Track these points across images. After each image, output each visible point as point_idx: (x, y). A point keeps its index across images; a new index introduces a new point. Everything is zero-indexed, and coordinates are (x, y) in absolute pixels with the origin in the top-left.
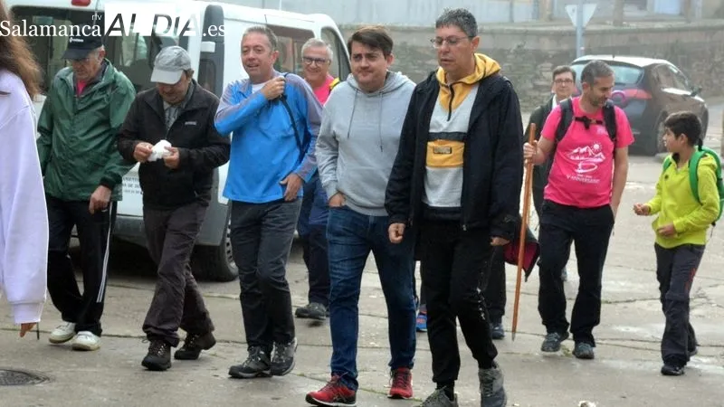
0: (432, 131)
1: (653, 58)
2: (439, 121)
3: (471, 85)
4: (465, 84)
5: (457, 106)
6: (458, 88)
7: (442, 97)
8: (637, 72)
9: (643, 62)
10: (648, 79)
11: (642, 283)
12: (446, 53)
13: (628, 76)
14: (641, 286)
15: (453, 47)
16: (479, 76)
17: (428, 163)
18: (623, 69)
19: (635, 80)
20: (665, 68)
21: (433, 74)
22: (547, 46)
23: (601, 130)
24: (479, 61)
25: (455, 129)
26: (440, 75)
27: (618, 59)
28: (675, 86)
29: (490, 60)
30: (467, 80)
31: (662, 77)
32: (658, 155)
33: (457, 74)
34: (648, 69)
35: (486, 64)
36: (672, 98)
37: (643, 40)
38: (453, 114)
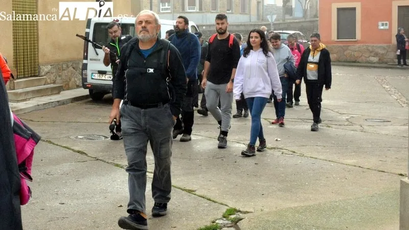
0: (308, 61)
1: (295, 31)
2: (310, 58)
3: (319, 51)
4: (317, 50)
5: (315, 55)
6: (316, 52)
7: (311, 53)
9: (291, 32)
16: (321, 49)
17: (307, 68)
20: (299, 34)
21: (309, 47)
23: (297, 51)
25: (315, 61)
26: (311, 47)
27: (284, 32)
28: (302, 39)
29: (323, 45)
33: (315, 48)
35: (322, 46)
37: (292, 25)
38: (314, 57)
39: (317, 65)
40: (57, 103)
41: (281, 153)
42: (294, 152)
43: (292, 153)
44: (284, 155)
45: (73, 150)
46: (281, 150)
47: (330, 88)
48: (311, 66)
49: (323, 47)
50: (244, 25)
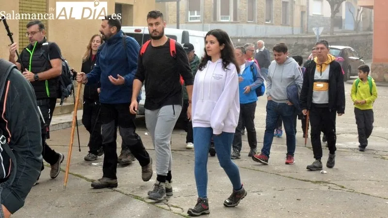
0: (315, 79)
1: (345, 46)
2: (317, 75)
3: (328, 64)
4: (326, 64)
5: (324, 71)
6: (323, 66)
7: (317, 68)
8: (339, 51)
9: (341, 47)
10: (343, 53)
11: (343, 127)
12: (320, 52)
13: (336, 53)
14: (343, 128)
15: (322, 51)
16: (330, 61)
17: (314, 89)
18: (334, 50)
19: (339, 53)
20: (349, 49)
22: (306, 42)
24: (329, 56)
25: (324, 78)
26: (316, 60)
27: (332, 47)
28: (353, 56)
30: (326, 62)
31: (348, 53)
32: (348, 81)
34: (343, 50)
35: (331, 57)
36: (352, 60)
37: (341, 40)
38: (322, 73)
39: (326, 84)
40: (67, 124)
41: (327, 187)
42: (343, 187)
43: (340, 188)
44: (331, 190)
45: (86, 179)
46: (328, 185)
47: (344, 113)
48: (320, 85)
49: (333, 60)
50: (286, 38)
